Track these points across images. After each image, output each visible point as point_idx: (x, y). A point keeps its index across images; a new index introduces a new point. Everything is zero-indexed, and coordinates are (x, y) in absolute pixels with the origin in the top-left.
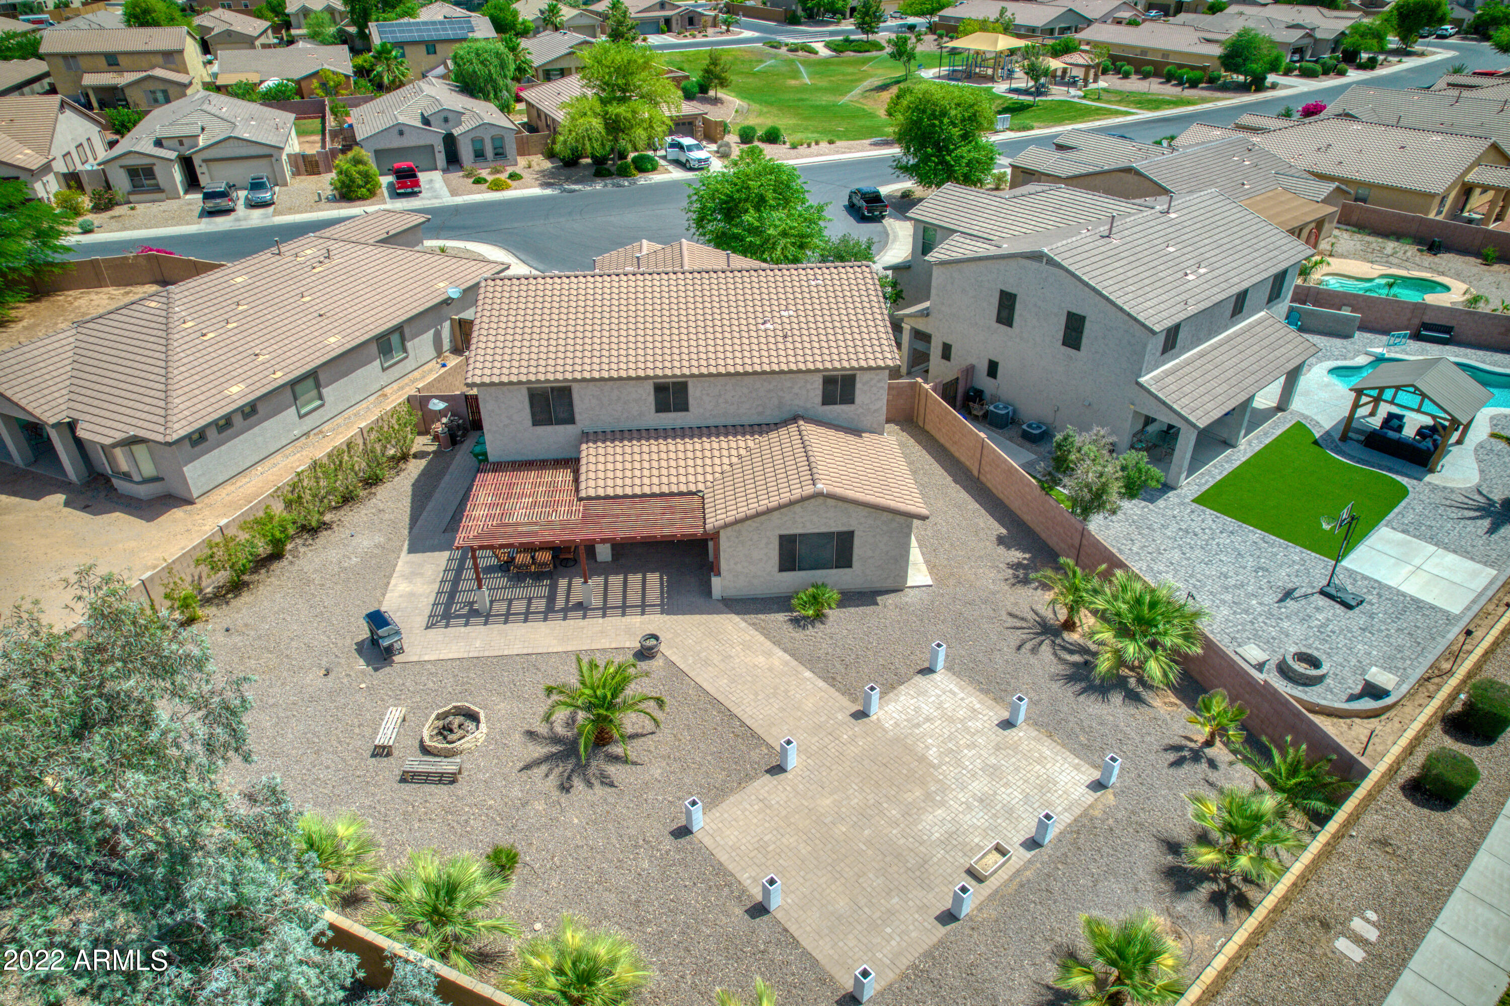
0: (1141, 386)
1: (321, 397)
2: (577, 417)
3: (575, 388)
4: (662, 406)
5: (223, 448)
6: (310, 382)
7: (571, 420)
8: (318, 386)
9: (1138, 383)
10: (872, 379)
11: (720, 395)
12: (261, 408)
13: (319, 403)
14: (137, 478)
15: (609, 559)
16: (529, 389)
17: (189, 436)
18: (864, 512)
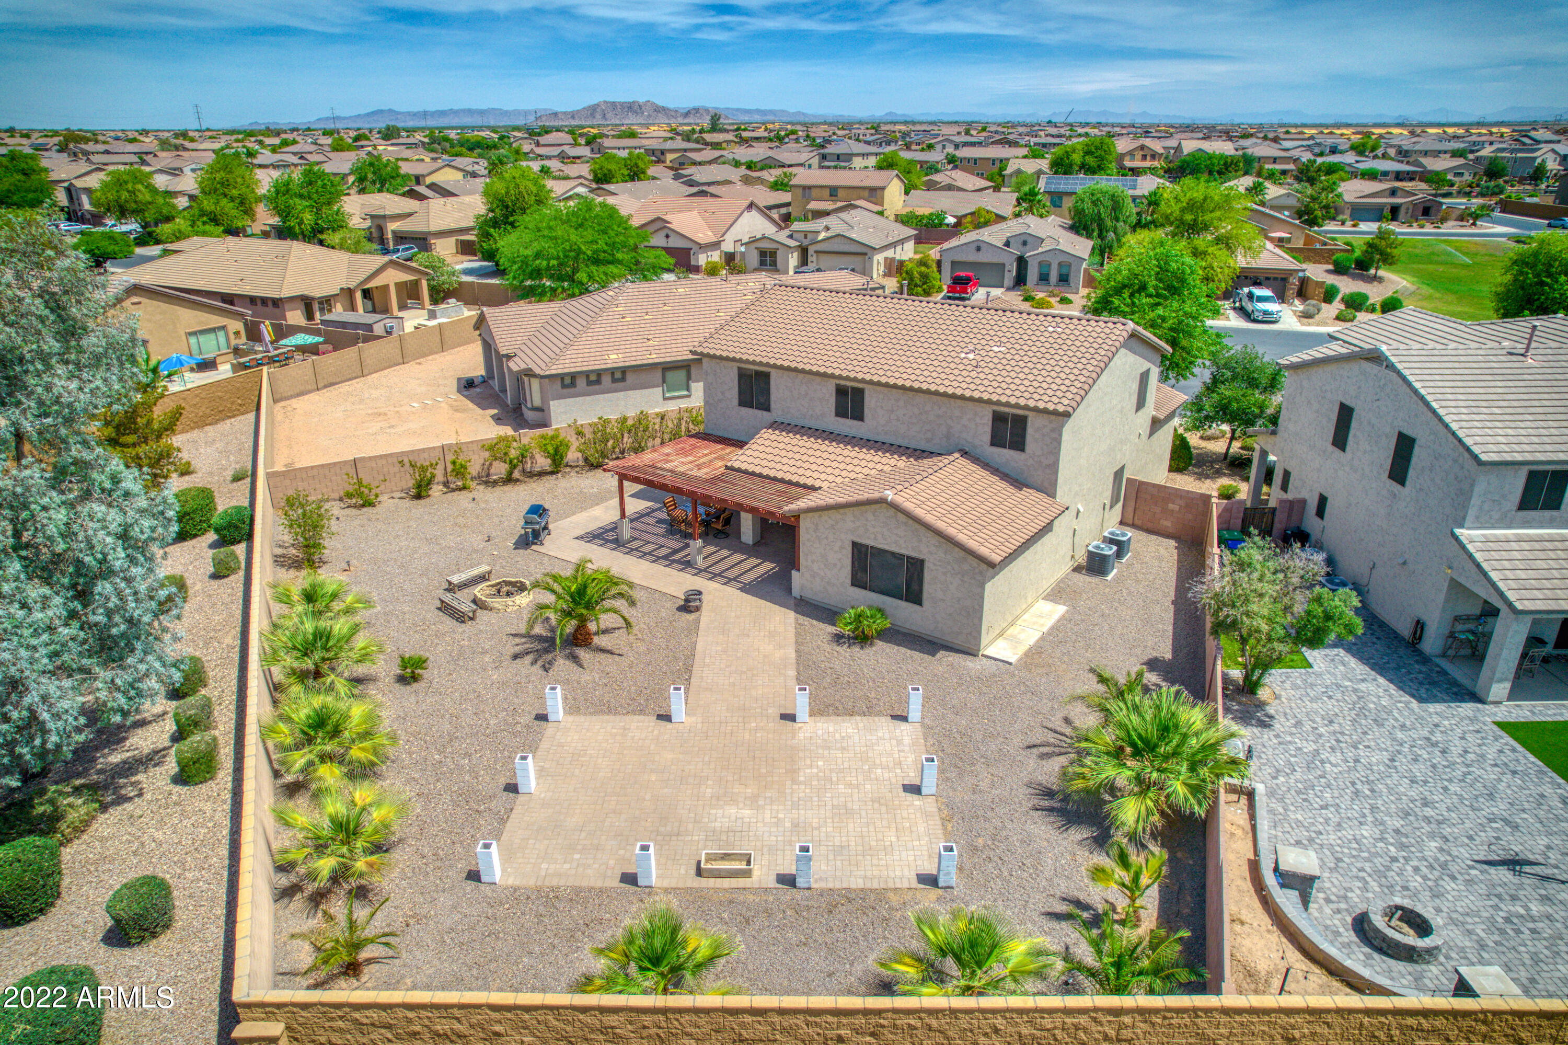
0: (1456, 538)
1: (688, 389)
2: (773, 406)
3: (774, 374)
4: (841, 412)
5: (588, 398)
6: (682, 374)
7: (768, 409)
8: (689, 378)
9: (1453, 535)
10: (1045, 426)
11: (892, 411)
12: (630, 377)
13: (686, 393)
14: (529, 405)
15: (751, 542)
16: (739, 368)
17: (562, 377)
18: (935, 540)
